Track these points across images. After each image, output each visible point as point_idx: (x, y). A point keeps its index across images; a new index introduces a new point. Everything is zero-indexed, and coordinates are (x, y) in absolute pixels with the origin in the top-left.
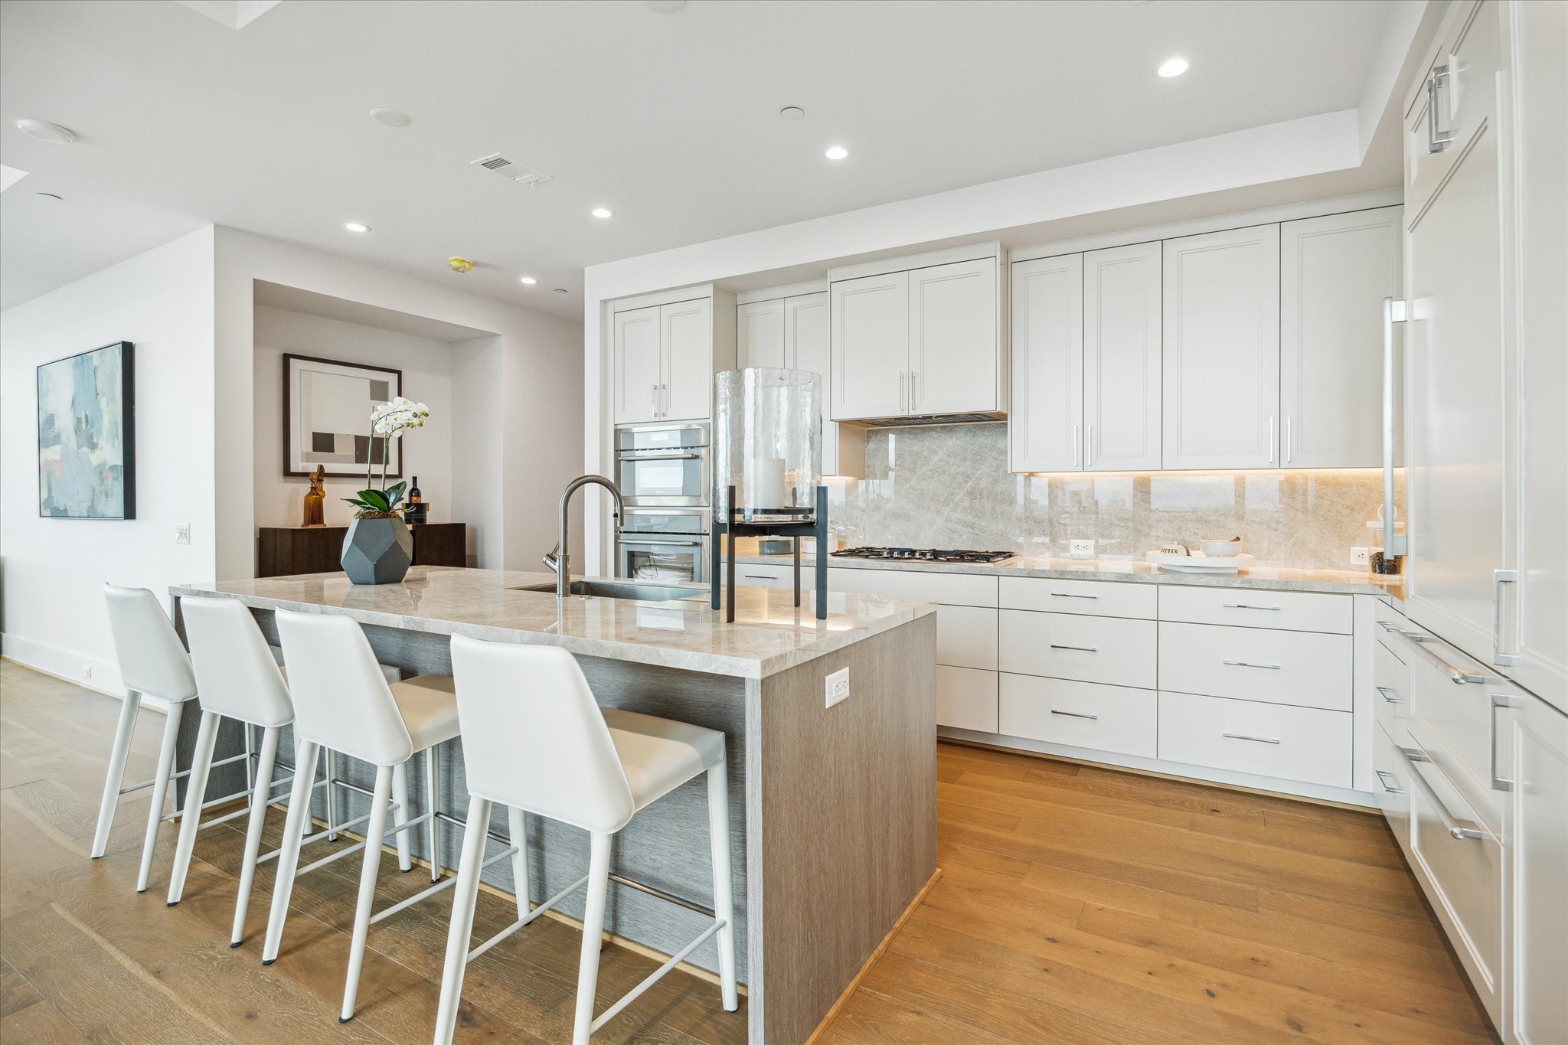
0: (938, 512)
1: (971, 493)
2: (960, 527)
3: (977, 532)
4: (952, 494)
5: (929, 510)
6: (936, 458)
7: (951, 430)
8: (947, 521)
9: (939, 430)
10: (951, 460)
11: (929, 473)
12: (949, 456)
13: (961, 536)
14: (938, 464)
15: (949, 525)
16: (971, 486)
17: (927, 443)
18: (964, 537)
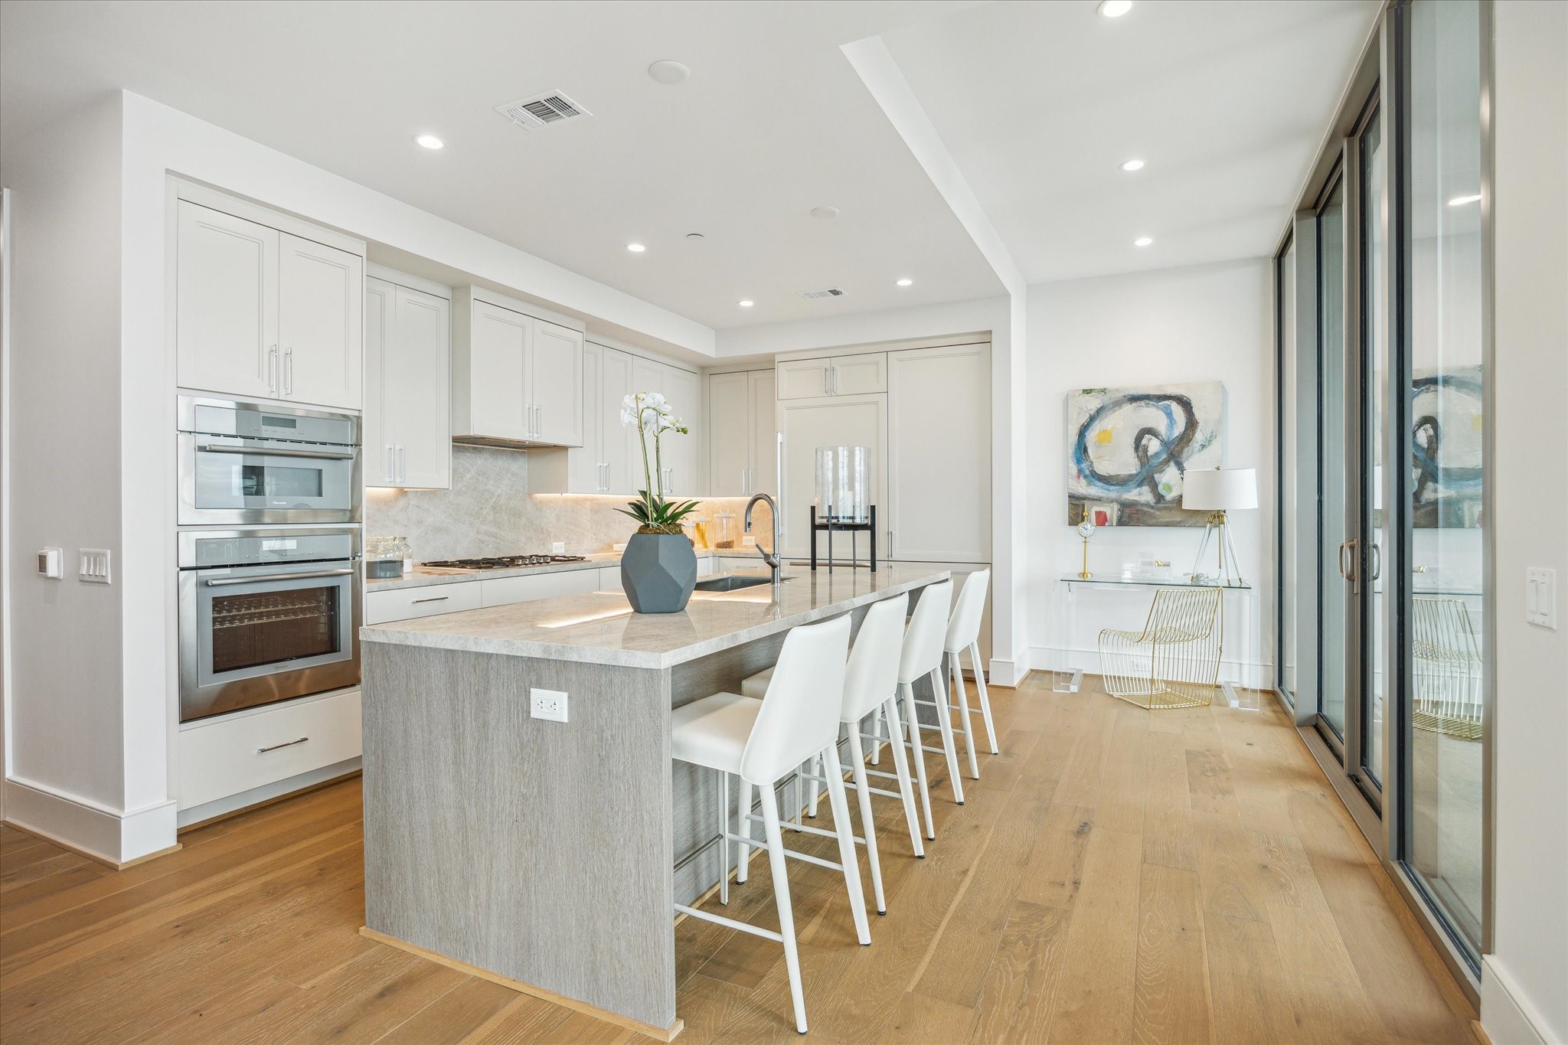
0: (471, 524)
1: (494, 508)
2: (487, 538)
3: (498, 541)
4: (482, 508)
5: (463, 523)
6: (468, 476)
7: (480, 451)
8: (478, 533)
9: (471, 450)
10: (480, 478)
11: (464, 489)
12: (479, 475)
13: (488, 545)
14: (471, 481)
15: (480, 537)
16: (494, 502)
17: (462, 461)
18: (490, 546)
